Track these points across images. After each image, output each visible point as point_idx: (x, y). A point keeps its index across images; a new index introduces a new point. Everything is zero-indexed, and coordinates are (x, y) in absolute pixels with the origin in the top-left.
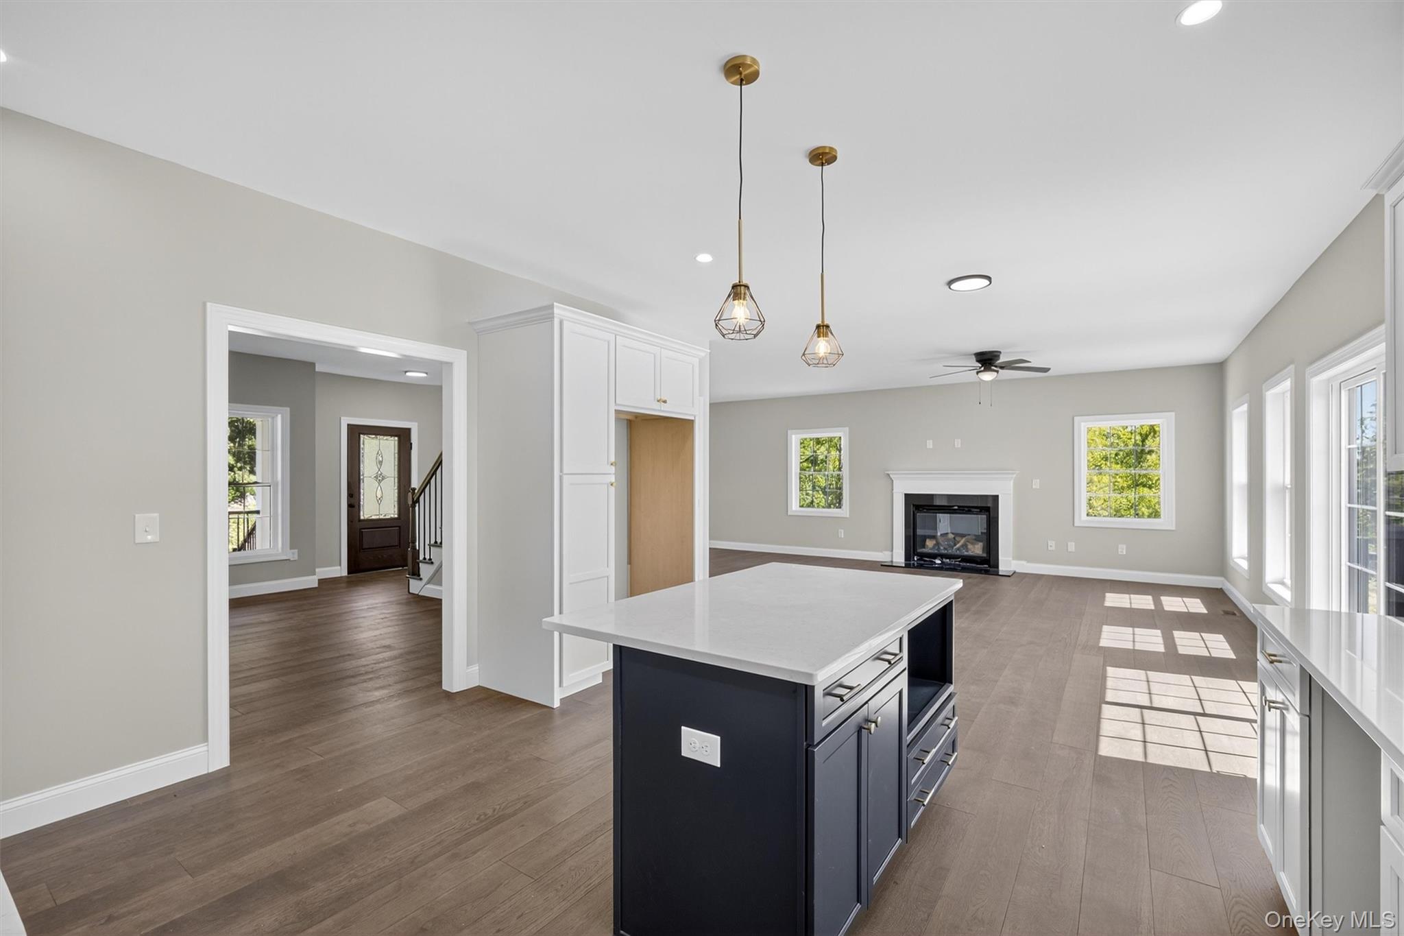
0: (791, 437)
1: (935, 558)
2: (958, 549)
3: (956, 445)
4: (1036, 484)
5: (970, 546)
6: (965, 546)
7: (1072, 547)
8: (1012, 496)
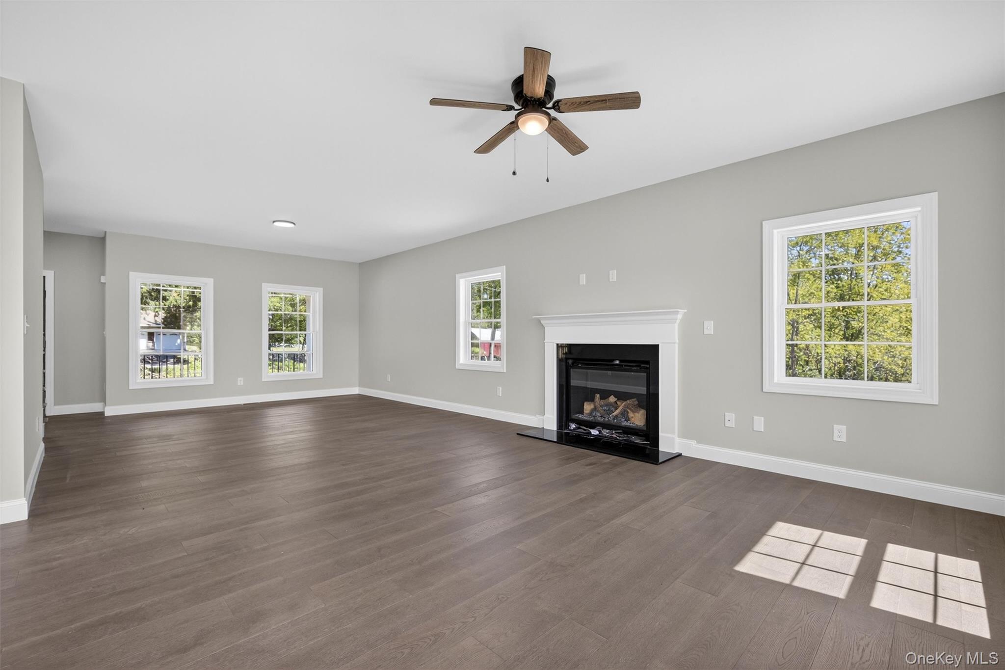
0: (459, 282)
1: (593, 428)
2: (616, 417)
3: (610, 278)
4: (709, 327)
5: (631, 415)
6: (624, 414)
7: (759, 423)
8: (677, 345)
